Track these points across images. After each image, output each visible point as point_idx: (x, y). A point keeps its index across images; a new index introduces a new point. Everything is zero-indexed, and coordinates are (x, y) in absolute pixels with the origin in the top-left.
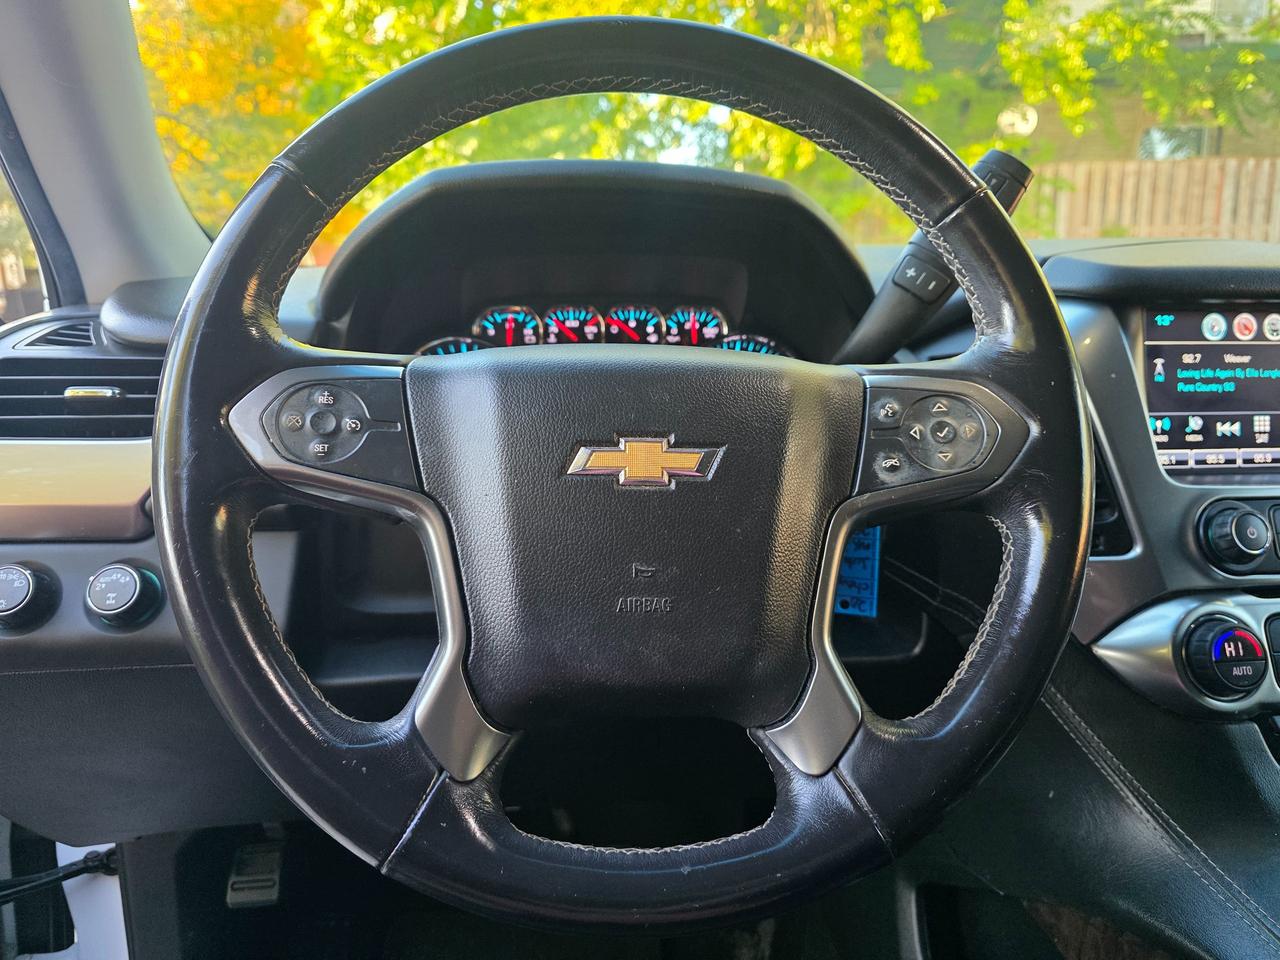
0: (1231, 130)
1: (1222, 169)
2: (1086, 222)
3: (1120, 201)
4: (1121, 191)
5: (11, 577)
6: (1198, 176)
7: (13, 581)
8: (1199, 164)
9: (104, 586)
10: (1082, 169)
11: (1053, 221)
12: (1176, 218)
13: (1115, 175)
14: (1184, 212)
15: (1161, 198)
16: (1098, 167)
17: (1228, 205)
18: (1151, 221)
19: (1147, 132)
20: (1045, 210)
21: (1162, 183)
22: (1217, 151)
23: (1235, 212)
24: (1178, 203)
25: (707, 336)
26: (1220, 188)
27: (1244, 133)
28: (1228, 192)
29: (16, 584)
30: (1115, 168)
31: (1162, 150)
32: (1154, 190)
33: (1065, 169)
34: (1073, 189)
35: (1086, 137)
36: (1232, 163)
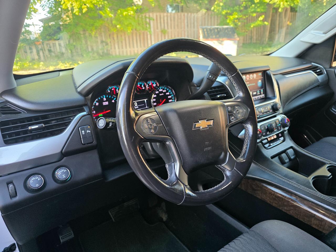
0: (185, 6)
1: (184, 15)
2: (157, 28)
3: (164, 23)
4: (164, 20)
5: (36, 178)
6: (179, 17)
7: (37, 179)
8: (179, 14)
9: (60, 173)
10: (155, 14)
11: (150, 28)
12: (176, 27)
13: (162, 16)
14: (178, 26)
15: (173, 22)
16: (158, 14)
17: (186, 24)
18: (171, 28)
19: (167, 6)
20: (148, 26)
21: (172, 19)
22: (182, 11)
23: (188, 26)
24: (176, 23)
25: (154, 86)
26: (184, 20)
27: (187, 7)
28: (186, 21)
29: (39, 179)
30: (162, 14)
31: (170, 10)
32: (171, 20)
33: (151, 14)
34: (154, 20)
35: (155, 7)
36: (186, 14)
